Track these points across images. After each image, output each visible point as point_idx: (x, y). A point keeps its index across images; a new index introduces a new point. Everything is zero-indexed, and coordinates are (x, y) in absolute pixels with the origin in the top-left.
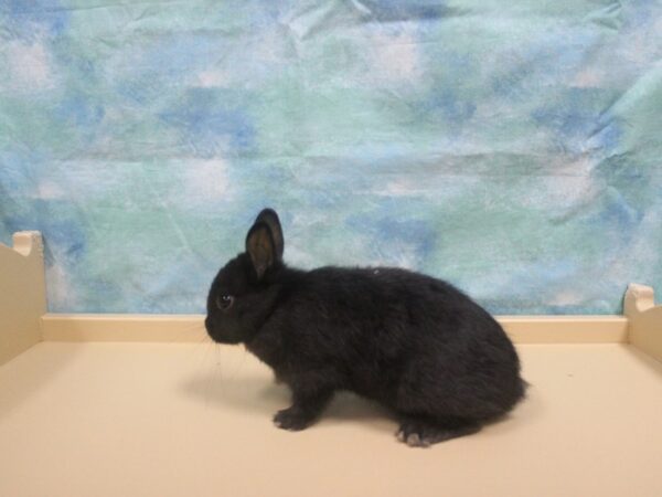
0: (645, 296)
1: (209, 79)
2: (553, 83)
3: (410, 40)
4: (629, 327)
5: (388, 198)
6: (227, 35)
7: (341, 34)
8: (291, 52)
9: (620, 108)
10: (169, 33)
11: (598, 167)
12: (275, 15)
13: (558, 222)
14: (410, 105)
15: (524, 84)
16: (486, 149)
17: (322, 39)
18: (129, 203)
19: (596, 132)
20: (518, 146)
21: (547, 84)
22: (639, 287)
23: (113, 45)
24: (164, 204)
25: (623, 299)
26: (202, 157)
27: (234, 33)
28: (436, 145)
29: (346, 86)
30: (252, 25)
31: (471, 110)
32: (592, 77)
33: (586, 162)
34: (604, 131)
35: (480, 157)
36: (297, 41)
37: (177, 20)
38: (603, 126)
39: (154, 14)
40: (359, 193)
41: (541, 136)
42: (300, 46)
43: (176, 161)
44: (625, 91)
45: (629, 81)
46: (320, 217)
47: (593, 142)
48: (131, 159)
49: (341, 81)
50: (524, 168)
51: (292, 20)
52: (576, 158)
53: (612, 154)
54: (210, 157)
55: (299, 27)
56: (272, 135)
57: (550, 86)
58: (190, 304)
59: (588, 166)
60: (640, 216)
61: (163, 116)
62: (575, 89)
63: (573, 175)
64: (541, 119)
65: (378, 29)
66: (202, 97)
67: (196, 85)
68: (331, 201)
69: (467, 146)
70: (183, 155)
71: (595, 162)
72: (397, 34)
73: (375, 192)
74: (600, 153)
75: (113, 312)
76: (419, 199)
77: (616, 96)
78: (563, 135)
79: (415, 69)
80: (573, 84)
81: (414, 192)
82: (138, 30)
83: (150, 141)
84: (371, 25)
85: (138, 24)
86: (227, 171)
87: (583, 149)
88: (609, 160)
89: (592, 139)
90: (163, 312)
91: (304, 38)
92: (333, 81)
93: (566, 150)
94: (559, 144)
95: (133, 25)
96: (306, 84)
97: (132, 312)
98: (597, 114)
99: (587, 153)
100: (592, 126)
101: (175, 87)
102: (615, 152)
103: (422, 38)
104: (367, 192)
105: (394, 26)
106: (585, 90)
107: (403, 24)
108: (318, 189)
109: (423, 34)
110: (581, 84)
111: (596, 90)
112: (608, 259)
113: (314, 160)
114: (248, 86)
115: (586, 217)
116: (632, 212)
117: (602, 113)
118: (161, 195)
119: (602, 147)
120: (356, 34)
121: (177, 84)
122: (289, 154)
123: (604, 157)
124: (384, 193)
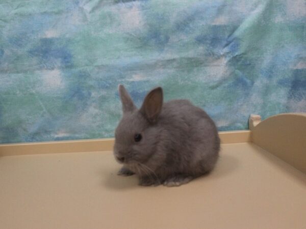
0: (257, 119)
1: (50, 34)
2: (204, 24)
3: (137, 9)
4: (251, 134)
5: (133, 82)
6: (56, 13)
7: (106, 9)
8: (85, 19)
9: (237, 33)
10: (30, 15)
11: (229, 61)
12: (77, 3)
13: (213, 88)
14: (139, 39)
15: (191, 25)
16: (176, 56)
17: (98, 13)
18: (18, 92)
19: (227, 45)
20: (191, 53)
21: (201, 25)
22: (254, 116)
23: (5, 21)
24: (34, 92)
25: (248, 122)
26: (49, 69)
27: (59, 13)
28: (153, 56)
29: (111, 32)
30: (67, 9)
31: (167, 39)
32: (222, 20)
33: (224, 59)
34: (231, 44)
35: (174, 60)
36: (87, 14)
37: (33, 8)
38: (230, 42)
39: (23, 6)
40: (120, 80)
41: (201, 49)
42: (89, 16)
43: (38, 72)
44: (239, 26)
45: (240, 21)
46: (104, 93)
47: (226, 50)
48: (18, 72)
49: (108, 30)
50: (194, 64)
51: (84, 5)
52: (219, 57)
53: (235, 55)
54: (53, 69)
55: (88, 8)
56: (79, 57)
57: (203, 25)
58: (49, 136)
59: (225, 61)
60: (253, 83)
61: (31, 52)
62: (215, 26)
63: (219, 66)
64: (200, 41)
65: (122, 6)
66: (47, 42)
67: (44, 37)
68: (108, 85)
69: (168, 55)
70: (41, 69)
71: (228, 59)
72: (131, 7)
73: (128, 80)
74: (230, 55)
75: (15, 142)
76: (148, 81)
77: (235, 29)
78: (211, 47)
79: (140, 22)
80: (214, 24)
81: (145, 79)
82: (16, 14)
83: (26, 64)
84: (120, 4)
85: (16, 11)
86: (60, 75)
87: (222, 54)
88: (235, 57)
89: (225, 48)
90: (37, 141)
91: (90, 12)
92: (105, 31)
93: (213, 54)
94: (210, 52)
95: (14, 12)
96: (92, 33)
97: (24, 142)
98: (226, 37)
99: (223, 55)
100: (225, 43)
101: (34, 39)
102: (237, 54)
103: (143, 8)
104: (123, 80)
105: (130, 4)
106: (220, 26)
107: (134, 3)
108: (101, 80)
109: (143, 6)
110: (218, 24)
111: (225, 26)
112: (239, 104)
113: (99, 67)
114: (67, 36)
115: (226, 85)
116: (248, 81)
117: (229, 36)
118: (32, 88)
119: (230, 52)
120: (113, 9)
121: (36, 37)
122: (87, 65)
123: (232, 56)
124: (131, 80)
